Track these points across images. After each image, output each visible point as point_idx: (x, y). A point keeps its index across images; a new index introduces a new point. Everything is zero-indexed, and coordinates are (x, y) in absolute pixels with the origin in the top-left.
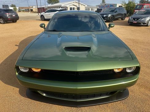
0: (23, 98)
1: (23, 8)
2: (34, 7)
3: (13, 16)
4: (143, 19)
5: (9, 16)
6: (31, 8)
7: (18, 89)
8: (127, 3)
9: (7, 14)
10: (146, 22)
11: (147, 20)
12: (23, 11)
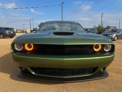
0: (13, 81)
1: (19, 30)
2: (28, 30)
3: (11, 33)
4: (111, 35)
5: (8, 32)
6: (26, 30)
7: (9, 75)
8: (97, 27)
9: (7, 31)
10: (113, 38)
11: (114, 36)
12: (19, 32)
